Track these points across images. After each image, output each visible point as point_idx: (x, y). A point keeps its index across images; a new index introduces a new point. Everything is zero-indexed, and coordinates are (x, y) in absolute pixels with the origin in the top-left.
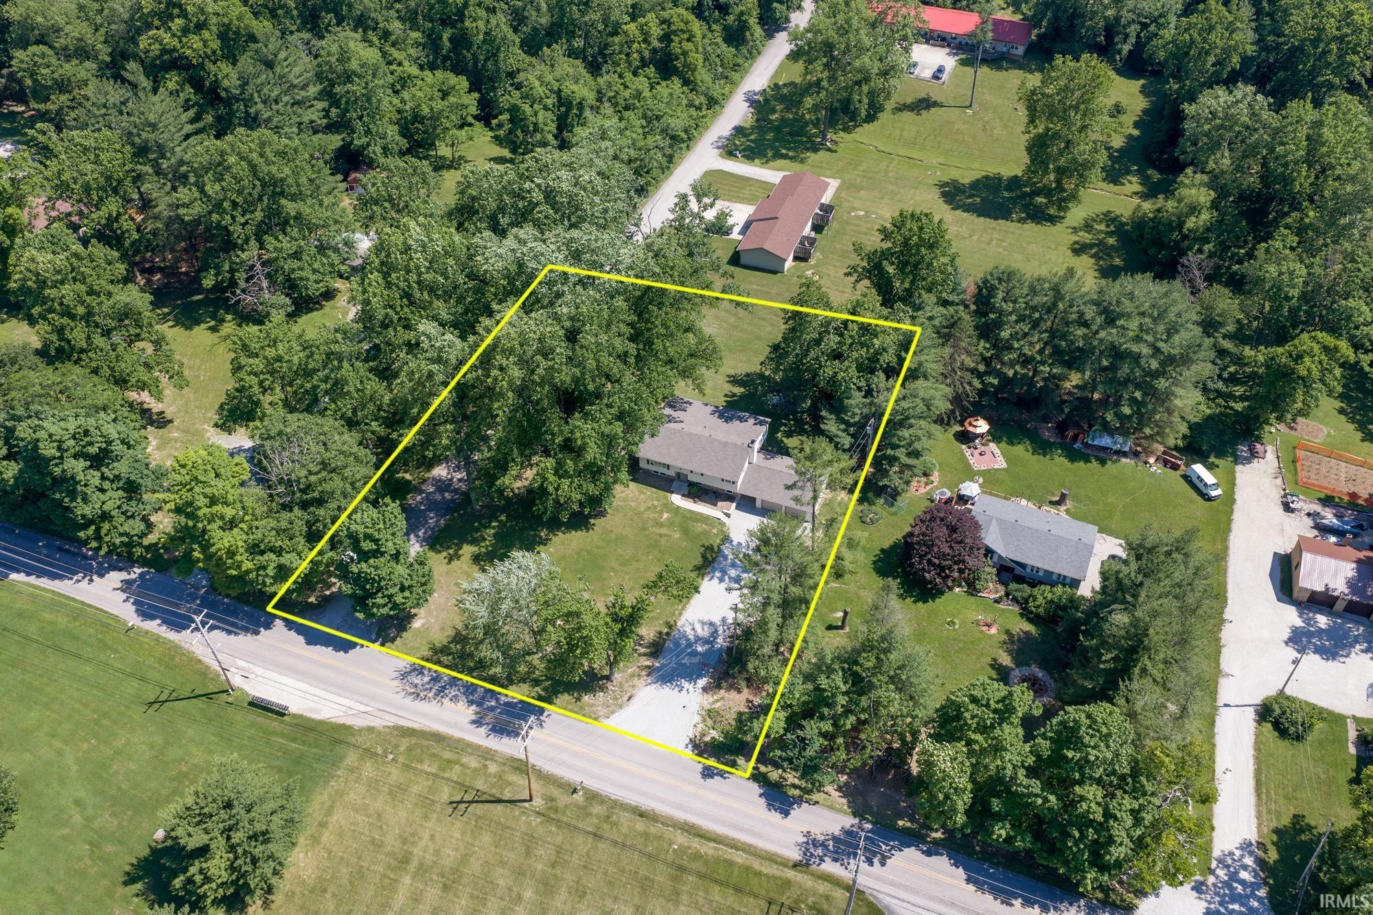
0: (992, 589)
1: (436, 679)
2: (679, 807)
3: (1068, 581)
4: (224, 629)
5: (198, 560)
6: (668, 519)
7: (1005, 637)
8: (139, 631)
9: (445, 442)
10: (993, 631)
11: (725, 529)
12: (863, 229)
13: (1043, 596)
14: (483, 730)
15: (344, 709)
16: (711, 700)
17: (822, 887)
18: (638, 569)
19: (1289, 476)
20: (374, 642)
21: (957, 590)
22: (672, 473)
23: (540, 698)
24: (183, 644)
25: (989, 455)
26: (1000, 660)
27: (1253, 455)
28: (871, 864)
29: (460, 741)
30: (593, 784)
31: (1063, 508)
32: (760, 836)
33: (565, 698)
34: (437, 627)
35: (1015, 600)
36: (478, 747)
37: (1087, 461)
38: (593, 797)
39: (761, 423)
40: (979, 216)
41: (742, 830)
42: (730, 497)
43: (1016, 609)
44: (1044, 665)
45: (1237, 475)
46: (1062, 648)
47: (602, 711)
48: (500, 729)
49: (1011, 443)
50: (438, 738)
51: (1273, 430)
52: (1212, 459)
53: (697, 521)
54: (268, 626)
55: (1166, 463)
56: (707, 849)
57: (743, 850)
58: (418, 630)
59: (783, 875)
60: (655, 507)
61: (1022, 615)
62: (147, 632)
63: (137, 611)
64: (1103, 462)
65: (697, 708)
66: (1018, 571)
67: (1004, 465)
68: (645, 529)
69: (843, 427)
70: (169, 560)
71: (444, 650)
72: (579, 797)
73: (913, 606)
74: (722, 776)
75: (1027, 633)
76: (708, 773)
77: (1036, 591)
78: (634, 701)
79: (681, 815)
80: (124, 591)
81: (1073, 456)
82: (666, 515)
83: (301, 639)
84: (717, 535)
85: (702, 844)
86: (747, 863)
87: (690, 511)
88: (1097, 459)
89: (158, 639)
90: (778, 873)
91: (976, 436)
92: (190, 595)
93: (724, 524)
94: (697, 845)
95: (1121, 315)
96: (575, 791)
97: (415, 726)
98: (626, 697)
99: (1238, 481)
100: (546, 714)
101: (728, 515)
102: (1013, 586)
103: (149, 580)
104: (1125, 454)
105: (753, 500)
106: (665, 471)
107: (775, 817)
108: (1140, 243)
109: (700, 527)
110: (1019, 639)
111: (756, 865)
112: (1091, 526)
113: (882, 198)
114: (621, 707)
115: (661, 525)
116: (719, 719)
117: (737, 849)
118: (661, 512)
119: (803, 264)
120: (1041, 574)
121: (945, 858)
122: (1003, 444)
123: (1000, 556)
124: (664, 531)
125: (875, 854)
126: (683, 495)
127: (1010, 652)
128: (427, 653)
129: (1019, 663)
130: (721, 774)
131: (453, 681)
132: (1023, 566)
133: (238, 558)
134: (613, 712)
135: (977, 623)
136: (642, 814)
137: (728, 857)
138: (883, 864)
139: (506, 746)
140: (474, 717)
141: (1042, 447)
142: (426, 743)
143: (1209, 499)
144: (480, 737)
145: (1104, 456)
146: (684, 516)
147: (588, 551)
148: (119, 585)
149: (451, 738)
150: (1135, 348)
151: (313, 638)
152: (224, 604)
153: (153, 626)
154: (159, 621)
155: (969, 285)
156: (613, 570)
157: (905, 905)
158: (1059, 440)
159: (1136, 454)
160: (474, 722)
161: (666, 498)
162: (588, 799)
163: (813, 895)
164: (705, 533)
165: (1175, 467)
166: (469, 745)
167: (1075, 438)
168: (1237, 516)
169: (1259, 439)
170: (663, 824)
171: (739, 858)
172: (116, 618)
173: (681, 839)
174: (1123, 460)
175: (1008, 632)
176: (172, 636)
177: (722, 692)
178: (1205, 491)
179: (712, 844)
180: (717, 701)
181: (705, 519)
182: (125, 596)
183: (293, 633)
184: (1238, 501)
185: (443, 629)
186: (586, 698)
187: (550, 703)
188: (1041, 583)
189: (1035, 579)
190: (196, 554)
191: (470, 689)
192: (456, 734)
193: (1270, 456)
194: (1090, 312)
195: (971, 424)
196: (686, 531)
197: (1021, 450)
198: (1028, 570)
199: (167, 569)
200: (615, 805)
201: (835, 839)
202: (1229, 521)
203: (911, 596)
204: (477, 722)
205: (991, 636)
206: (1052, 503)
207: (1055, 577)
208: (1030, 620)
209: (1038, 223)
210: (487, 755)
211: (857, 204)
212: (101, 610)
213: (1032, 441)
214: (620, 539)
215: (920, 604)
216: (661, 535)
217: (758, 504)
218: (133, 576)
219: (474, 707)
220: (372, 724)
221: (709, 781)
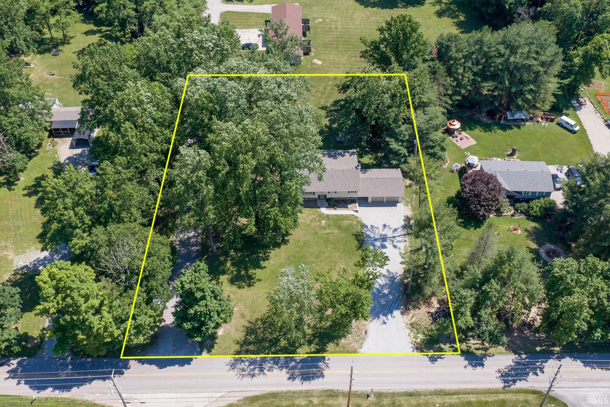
0: (508, 211)
1: (252, 362)
2: (428, 382)
3: (544, 194)
4: (99, 379)
5: (82, 340)
6: (326, 223)
7: (526, 233)
8: (40, 400)
9: (212, 216)
10: (519, 232)
11: (359, 220)
12: (327, 29)
13: (536, 205)
14: (297, 381)
15: (207, 399)
16: (409, 318)
17: (521, 397)
18: (326, 258)
19: (601, 111)
20: (200, 353)
21: (491, 216)
22: (316, 196)
23: (318, 352)
24: (77, 398)
25: (465, 139)
26: (531, 247)
27: (581, 104)
28: (537, 374)
29: (288, 392)
30: (377, 388)
31: (515, 157)
32: (477, 382)
33: (331, 346)
34: (233, 330)
35: (522, 212)
36: (301, 392)
37: (512, 128)
38: (380, 395)
39: (353, 153)
40: (382, 8)
41: (465, 382)
42: (352, 201)
43: (523, 216)
44: (551, 242)
45: (579, 116)
46: (555, 230)
47: (355, 345)
48: (306, 377)
49: (471, 129)
50: (274, 395)
51: (583, 89)
52: (564, 112)
53: (343, 220)
54: (126, 367)
55: (547, 119)
56: (454, 400)
57: (472, 393)
58: (223, 336)
59: (499, 398)
60: (315, 219)
61: (528, 219)
62: (47, 399)
63: (31, 387)
64: (519, 127)
65: (404, 325)
66: (518, 196)
67: (475, 142)
68: (316, 233)
69: (400, 144)
70: (32, 348)
71: (246, 342)
72: (372, 399)
73: (475, 231)
74: (441, 358)
75: (535, 228)
76: (433, 359)
77: (531, 204)
78: (369, 333)
79: (432, 387)
80: (13, 378)
81: (504, 128)
82: (323, 222)
83: (154, 367)
84: (357, 224)
85: (450, 399)
86: (478, 399)
87: (336, 215)
88: (516, 126)
89: (57, 400)
90: (496, 399)
91: (454, 130)
92: (62, 365)
93: (357, 217)
94: (448, 400)
95: (518, 47)
96: (368, 396)
97: (257, 393)
98: (364, 333)
99: (581, 120)
100: (326, 359)
101: (357, 211)
102: (518, 205)
103: (27, 364)
104: (527, 120)
105: (366, 199)
106: (312, 196)
107: (479, 369)
108: (470, 6)
109: (346, 223)
110: (533, 232)
111: (483, 398)
112: (541, 162)
113: (326, 9)
114: (364, 339)
115: (324, 228)
116: (419, 327)
117: (469, 393)
118: (320, 221)
119: (308, 57)
120: (530, 194)
121: (568, 358)
122: (468, 131)
123: (508, 191)
124: (327, 231)
125: (536, 369)
126: (327, 207)
127: (533, 240)
128: (237, 347)
129: (540, 245)
130: (440, 357)
131: (264, 360)
132: (520, 193)
133: (110, 329)
134: (362, 344)
135: (509, 230)
136: (411, 395)
137: (467, 400)
138: (543, 372)
139: (316, 385)
140: (288, 376)
141: (487, 128)
142: (267, 401)
143: (574, 132)
144: (298, 385)
145: (518, 123)
146: (334, 219)
147: (293, 256)
148: (8, 375)
149: (282, 393)
150: (528, 62)
151: (162, 364)
152: (88, 363)
153: (49, 393)
154: (50, 389)
155: (432, 48)
156: (313, 262)
157: (563, 389)
158: (492, 122)
159: (531, 119)
160: (289, 378)
161: (317, 212)
162: (377, 397)
163: (519, 403)
164: (350, 225)
165: (552, 120)
166: (294, 392)
167: (500, 118)
168: (591, 137)
169: (578, 95)
170: (424, 395)
171: (473, 398)
172: (19, 398)
173: (438, 400)
174: (527, 123)
175: (526, 230)
176: (65, 395)
177: (412, 311)
178: (571, 129)
179: (455, 396)
180: (412, 317)
181: (346, 217)
182: (16, 381)
183: (146, 365)
184: (587, 130)
185: (237, 330)
186: (343, 341)
187: (325, 351)
188: (532, 200)
189: (528, 198)
190: (81, 337)
191: (276, 361)
192: (284, 389)
193: (588, 103)
194: (502, 49)
195: (451, 125)
196: (339, 227)
197: (478, 131)
198: (523, 194)
199: (35, 353)
200: (394, 395)
201: (512, 369)
202: (589, 141)
203: (472, 226)
204: (292, 377)
205: (520, 234)
206: (508, 155)
207: (537, 194)
208: (533, 221)
209: (414, 6)
210: (308, 394)
211: (315, 15)
212: (5, 396)
213: (481, 126)
214: (306, 243)
215: (478, 229)
216: (327, 234)
217: (370, 200)
218: (12, 367)
219: (284, 370)
220: (230, 402)
221: (436, 363)
